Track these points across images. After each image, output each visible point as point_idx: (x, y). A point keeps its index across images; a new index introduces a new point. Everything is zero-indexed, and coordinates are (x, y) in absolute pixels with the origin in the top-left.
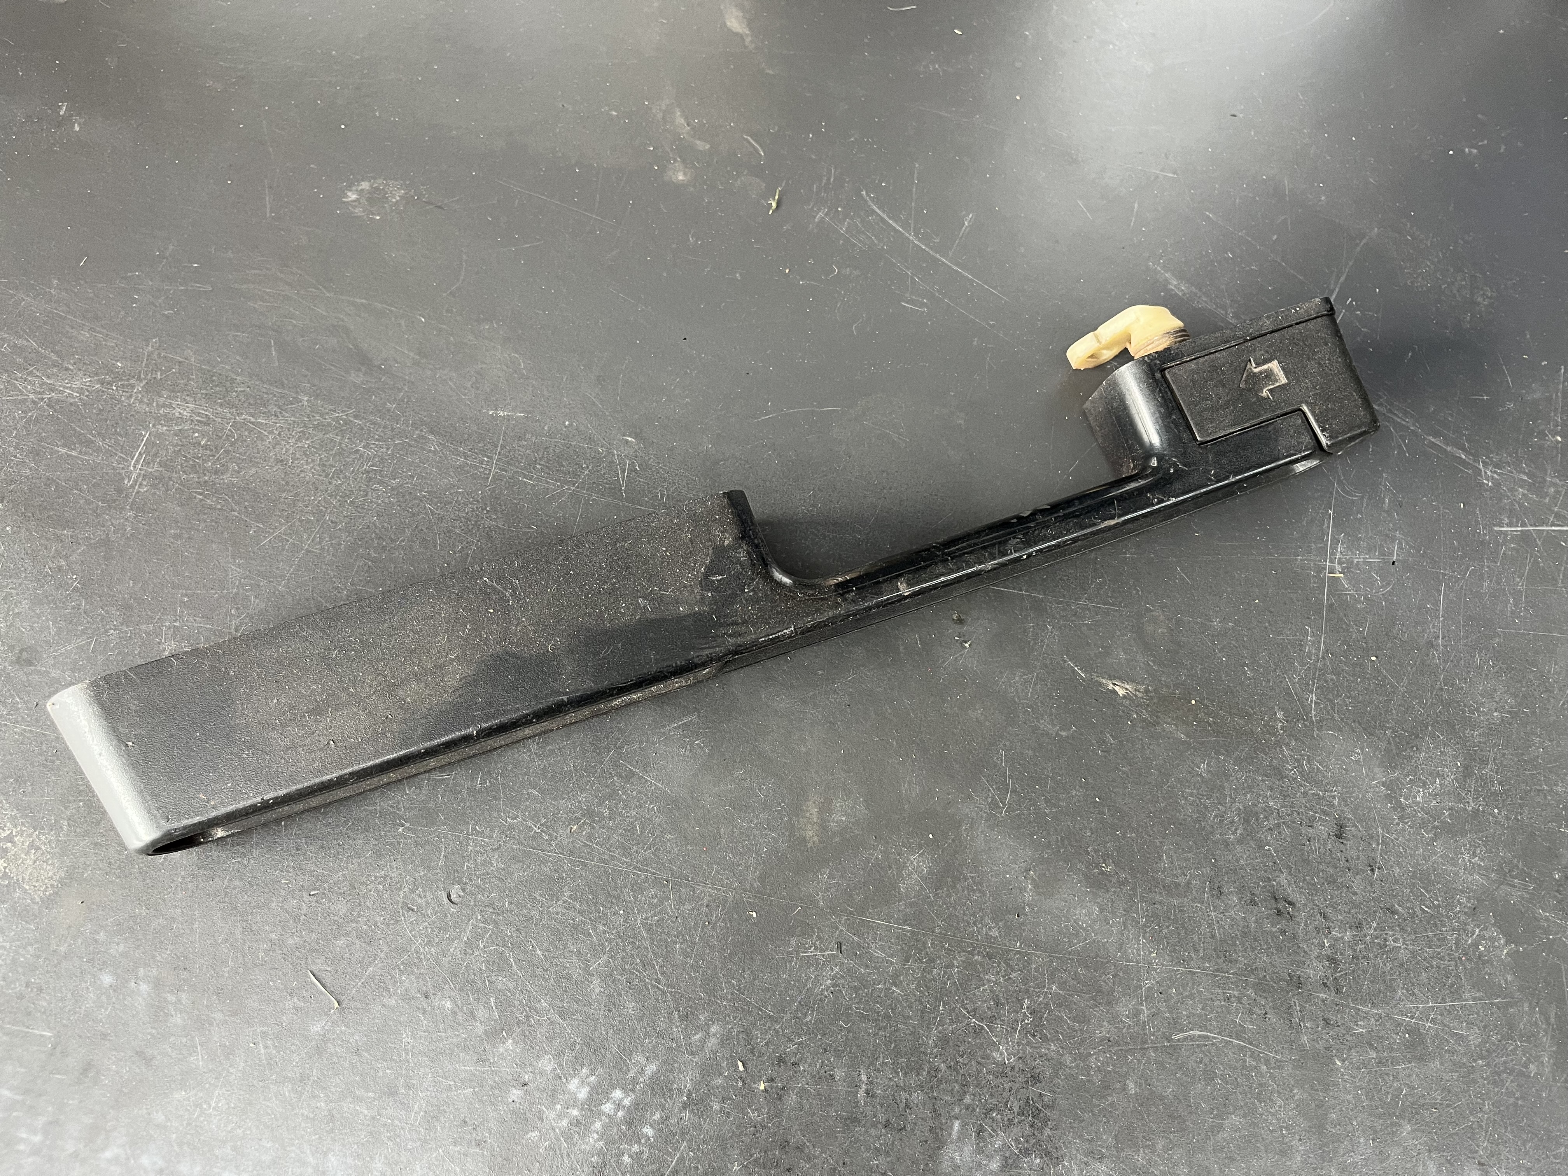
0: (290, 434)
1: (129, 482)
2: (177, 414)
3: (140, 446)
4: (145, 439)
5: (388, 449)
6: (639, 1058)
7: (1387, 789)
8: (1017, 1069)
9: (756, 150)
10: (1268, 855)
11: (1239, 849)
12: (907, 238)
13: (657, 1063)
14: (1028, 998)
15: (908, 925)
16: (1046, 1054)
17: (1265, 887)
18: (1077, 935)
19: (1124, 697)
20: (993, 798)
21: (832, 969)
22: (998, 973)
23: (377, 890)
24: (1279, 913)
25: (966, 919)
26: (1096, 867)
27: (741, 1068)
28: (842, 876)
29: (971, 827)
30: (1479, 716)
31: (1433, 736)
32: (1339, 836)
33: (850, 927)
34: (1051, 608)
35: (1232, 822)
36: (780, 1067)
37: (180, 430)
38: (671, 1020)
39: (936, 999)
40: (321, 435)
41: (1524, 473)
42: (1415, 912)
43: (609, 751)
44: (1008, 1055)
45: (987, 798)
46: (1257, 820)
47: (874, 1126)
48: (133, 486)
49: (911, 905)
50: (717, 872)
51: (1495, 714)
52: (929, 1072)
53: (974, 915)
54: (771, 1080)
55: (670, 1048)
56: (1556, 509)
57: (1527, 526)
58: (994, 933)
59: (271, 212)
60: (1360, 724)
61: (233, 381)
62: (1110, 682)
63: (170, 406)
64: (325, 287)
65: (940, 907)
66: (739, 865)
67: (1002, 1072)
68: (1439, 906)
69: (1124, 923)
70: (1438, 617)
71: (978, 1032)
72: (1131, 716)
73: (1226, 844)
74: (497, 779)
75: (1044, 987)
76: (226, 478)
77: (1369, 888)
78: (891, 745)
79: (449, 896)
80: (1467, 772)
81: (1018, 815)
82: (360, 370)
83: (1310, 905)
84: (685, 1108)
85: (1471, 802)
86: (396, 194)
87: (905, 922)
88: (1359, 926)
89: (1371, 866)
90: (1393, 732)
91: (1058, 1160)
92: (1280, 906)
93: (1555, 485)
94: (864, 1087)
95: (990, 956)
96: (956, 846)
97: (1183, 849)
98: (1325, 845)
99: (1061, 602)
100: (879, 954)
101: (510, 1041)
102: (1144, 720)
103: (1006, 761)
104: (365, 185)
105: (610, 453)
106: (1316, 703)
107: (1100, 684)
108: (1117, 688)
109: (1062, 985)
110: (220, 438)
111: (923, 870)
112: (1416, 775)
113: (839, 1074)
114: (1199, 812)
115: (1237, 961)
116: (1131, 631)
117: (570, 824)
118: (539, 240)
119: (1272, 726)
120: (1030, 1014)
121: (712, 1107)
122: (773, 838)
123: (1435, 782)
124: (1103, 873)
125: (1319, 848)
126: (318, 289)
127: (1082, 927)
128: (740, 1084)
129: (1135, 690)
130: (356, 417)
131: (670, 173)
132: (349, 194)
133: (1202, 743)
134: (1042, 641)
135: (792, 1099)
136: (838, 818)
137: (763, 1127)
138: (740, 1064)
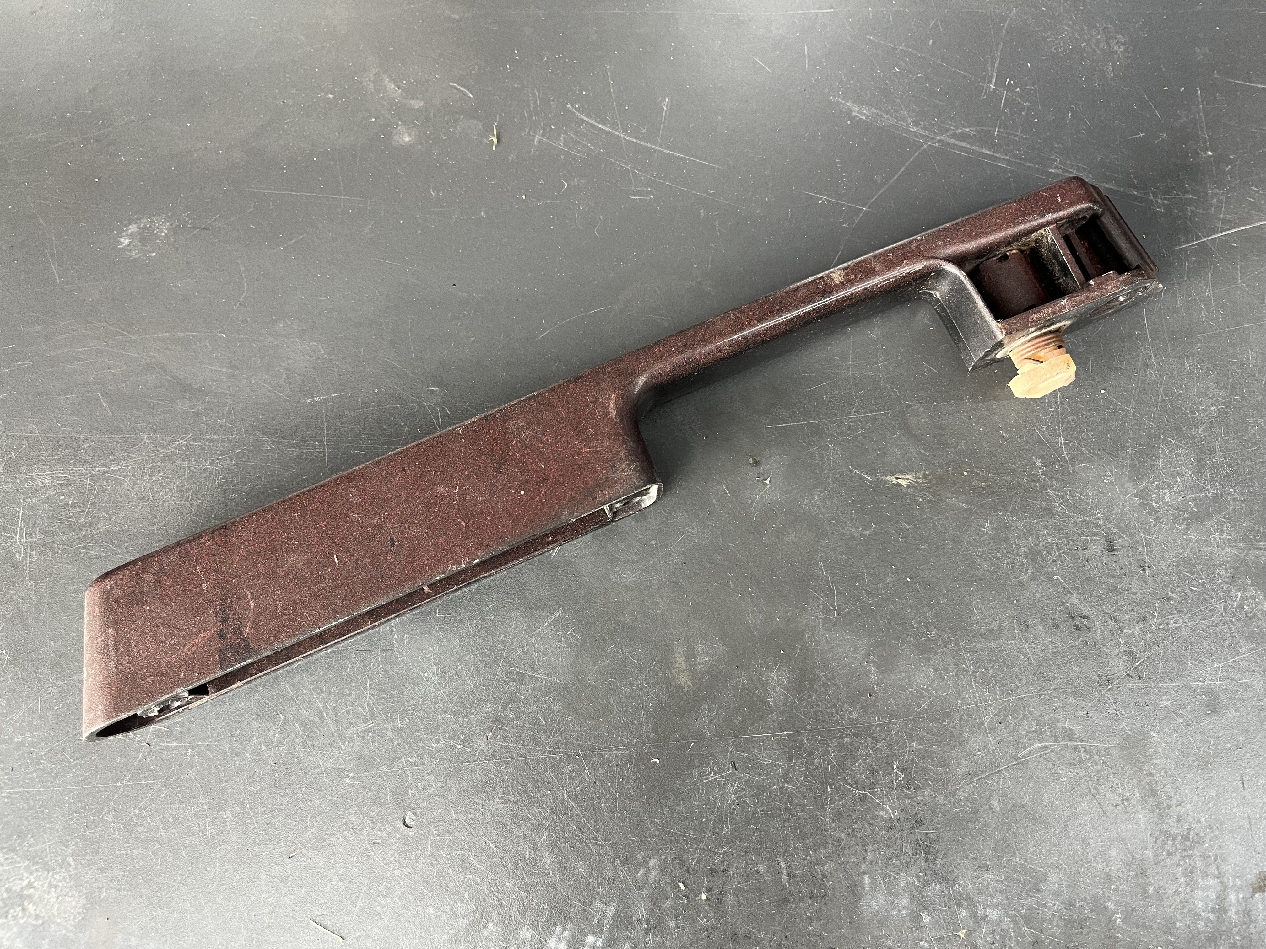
0: (143, 472)
1: (20, 556)
2: (40, 484)
3: (18, 521)
4: (21, 514)
5: (231, 460)
6: (598, 905)
7: (1140, 499)
8: (902, 820)
9: (464, 94)
10: (1058, 584)
11: (1033, 586)
12: (618, 136)
13: (614, 904)
14: (896, 760)
15: (783, 731)
16: (922, 801)
17: (1061, 610)
18: (922, 696)
19: (908, 486)
20: (824, 604)
21: (733, 786)
22: (866, 747)
23: (344, 837)
24: (1078, 628)
25: (829, 711)
26: (922, 636)
27: (683, 888)
28: (720, 708)
29: (813, 634)
30: (1199, 414)
31: (1167, 443)
32: (1110, 550)
33: (737, 747)
34: (828, 429)
35: (1023, 565)
36: (714, 876)
37: (48, 498)
38: (615, 867)
39: (822, 783)
40: (169, 465)
41: (1188, 192)
42: (1186, 594)
43: (498, 663)
44: (893, 810)
45: (818, 606)
46: (1042, 556)
47: (801, 900)
48: (25, 559)
49: (782, 713)
50: (618, 736)
51: (1212, 408)
52: (833, 844)
53: (834, 706)
54: (709, 889)
55: (621, 890)
56: (1222, 216)
57: (1201, 239)
58: (855, 715)
59: (60, 278)
60: (1105, 450)
61: (77, 440)
62: (893, 478)
63: (31, 479)
64: (128, 332)
65: (805, 707)
66: (633, 724)
67: (891, 825)
68: (1204, 583)
69: (957, 675)
70: (1146, 340)
71: (863, 799)
72: (918, 500)
73: (1022, 584)
74: (412, 714)
75: (906, 746)
76: (101, 527)
77: (1145, 586)
78: (729, 586)
79: (404, 823)
80: (1200, 465)
81: (849, 612)
82: (184, 397)
83: (1101, 614)
84: (647, 933)
85: (1209, 488)
86: (163, 228)
87: (781, 729)
88: (1144, 619)
89: (1142, 567)
90: (1134, 448)
91: (955, 882)
92: (1078, 623)
93: (1216, 195)
94: (785, 872)
95: (856, 735)
96: (805, 654)
97: (989, 600)
98: (1101, 560)
99: (835, 422)
100: (768, 761)
101: (491, 925)
102: (930, 501)
103: (826, 571)
104: (133, 228)
105: (421, 406)
106: (1065, 444)
107: (886, 482)
108: (900, 481)
109: (921, 741)
110: (84, 493)
111: (783, 682)
112: (1160, 480)
113: (762, 868)
114: (993, 565)
115: (1054, 678)
116: (898, 428)
117: (485, 733)
118: (301, 234)
119: (1035, 474)
120: (901, 772)
121: (668, 926)
122: (655, 693)
123: (1177, 481)
124: (929, 639)
125: (1097, 565)
126: (124, 335)
127: (923, 689)
128: (686, 901)
129: (916, 478)
130: (195, 440)
131: (396, 138)
132: (122, 240)
133: (981, 506)
134: (828, 459)
135: (730, 899)
136: (703, 660)
137: (714, 929)
138: (681, 885)
